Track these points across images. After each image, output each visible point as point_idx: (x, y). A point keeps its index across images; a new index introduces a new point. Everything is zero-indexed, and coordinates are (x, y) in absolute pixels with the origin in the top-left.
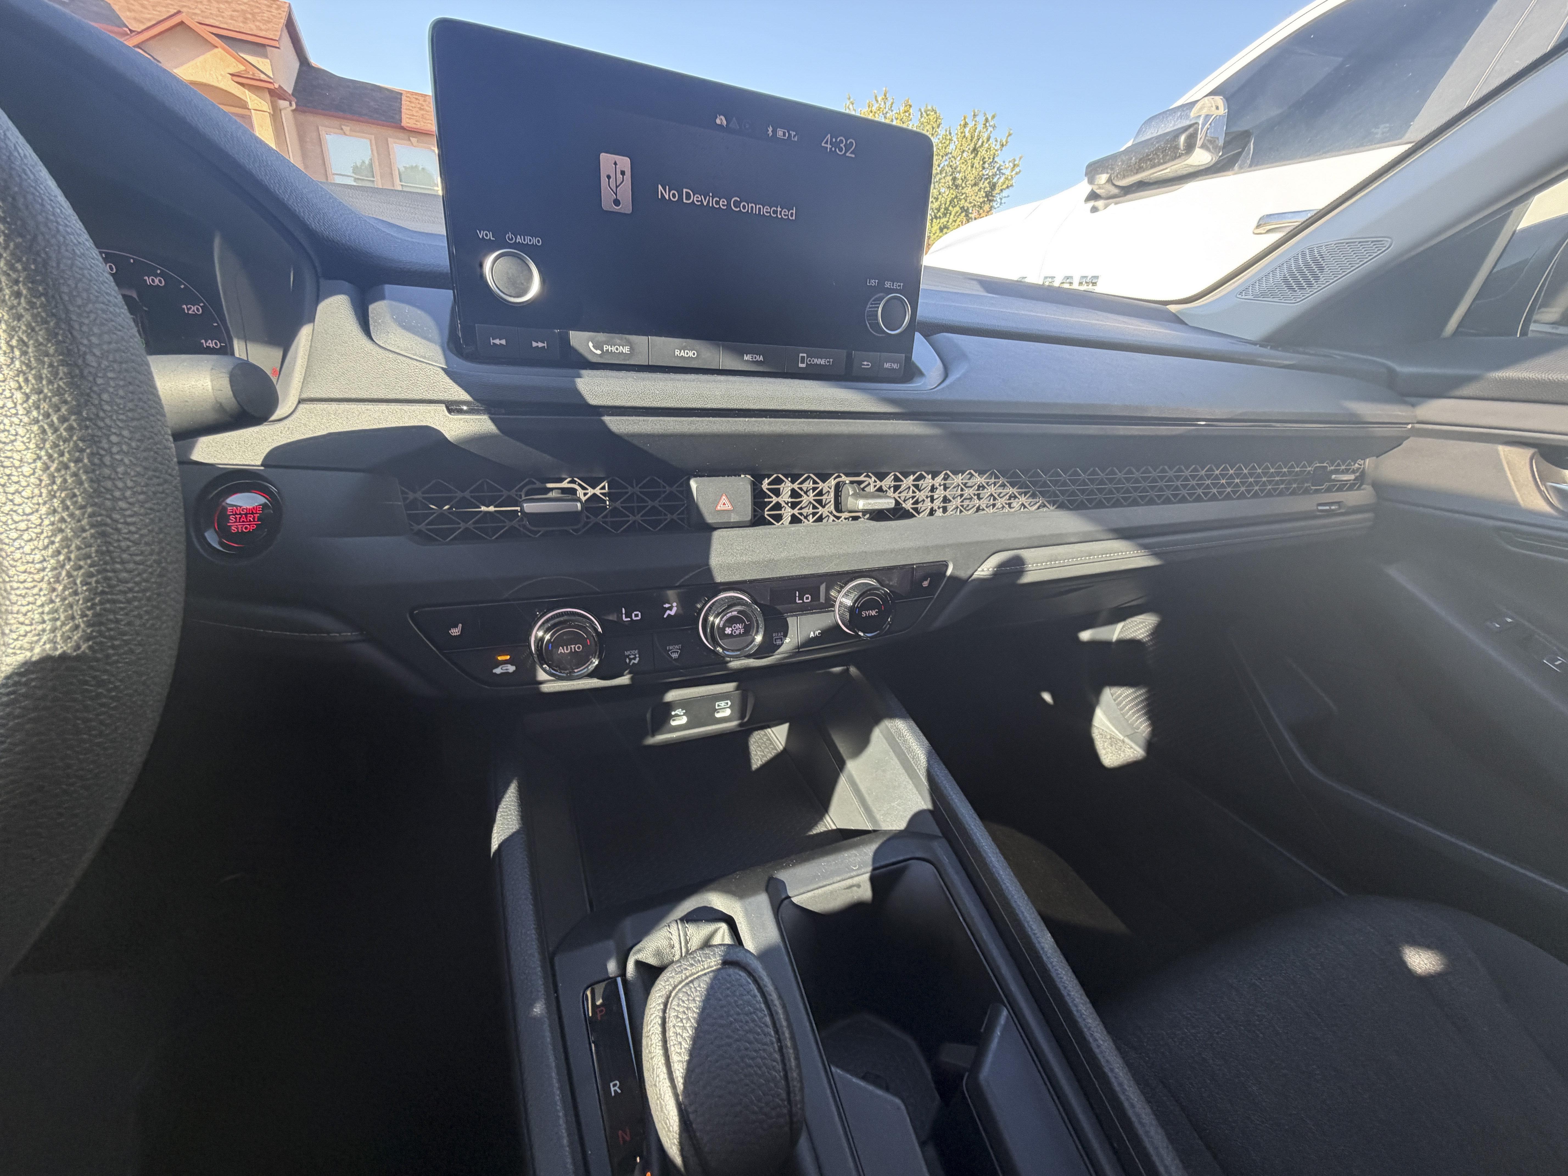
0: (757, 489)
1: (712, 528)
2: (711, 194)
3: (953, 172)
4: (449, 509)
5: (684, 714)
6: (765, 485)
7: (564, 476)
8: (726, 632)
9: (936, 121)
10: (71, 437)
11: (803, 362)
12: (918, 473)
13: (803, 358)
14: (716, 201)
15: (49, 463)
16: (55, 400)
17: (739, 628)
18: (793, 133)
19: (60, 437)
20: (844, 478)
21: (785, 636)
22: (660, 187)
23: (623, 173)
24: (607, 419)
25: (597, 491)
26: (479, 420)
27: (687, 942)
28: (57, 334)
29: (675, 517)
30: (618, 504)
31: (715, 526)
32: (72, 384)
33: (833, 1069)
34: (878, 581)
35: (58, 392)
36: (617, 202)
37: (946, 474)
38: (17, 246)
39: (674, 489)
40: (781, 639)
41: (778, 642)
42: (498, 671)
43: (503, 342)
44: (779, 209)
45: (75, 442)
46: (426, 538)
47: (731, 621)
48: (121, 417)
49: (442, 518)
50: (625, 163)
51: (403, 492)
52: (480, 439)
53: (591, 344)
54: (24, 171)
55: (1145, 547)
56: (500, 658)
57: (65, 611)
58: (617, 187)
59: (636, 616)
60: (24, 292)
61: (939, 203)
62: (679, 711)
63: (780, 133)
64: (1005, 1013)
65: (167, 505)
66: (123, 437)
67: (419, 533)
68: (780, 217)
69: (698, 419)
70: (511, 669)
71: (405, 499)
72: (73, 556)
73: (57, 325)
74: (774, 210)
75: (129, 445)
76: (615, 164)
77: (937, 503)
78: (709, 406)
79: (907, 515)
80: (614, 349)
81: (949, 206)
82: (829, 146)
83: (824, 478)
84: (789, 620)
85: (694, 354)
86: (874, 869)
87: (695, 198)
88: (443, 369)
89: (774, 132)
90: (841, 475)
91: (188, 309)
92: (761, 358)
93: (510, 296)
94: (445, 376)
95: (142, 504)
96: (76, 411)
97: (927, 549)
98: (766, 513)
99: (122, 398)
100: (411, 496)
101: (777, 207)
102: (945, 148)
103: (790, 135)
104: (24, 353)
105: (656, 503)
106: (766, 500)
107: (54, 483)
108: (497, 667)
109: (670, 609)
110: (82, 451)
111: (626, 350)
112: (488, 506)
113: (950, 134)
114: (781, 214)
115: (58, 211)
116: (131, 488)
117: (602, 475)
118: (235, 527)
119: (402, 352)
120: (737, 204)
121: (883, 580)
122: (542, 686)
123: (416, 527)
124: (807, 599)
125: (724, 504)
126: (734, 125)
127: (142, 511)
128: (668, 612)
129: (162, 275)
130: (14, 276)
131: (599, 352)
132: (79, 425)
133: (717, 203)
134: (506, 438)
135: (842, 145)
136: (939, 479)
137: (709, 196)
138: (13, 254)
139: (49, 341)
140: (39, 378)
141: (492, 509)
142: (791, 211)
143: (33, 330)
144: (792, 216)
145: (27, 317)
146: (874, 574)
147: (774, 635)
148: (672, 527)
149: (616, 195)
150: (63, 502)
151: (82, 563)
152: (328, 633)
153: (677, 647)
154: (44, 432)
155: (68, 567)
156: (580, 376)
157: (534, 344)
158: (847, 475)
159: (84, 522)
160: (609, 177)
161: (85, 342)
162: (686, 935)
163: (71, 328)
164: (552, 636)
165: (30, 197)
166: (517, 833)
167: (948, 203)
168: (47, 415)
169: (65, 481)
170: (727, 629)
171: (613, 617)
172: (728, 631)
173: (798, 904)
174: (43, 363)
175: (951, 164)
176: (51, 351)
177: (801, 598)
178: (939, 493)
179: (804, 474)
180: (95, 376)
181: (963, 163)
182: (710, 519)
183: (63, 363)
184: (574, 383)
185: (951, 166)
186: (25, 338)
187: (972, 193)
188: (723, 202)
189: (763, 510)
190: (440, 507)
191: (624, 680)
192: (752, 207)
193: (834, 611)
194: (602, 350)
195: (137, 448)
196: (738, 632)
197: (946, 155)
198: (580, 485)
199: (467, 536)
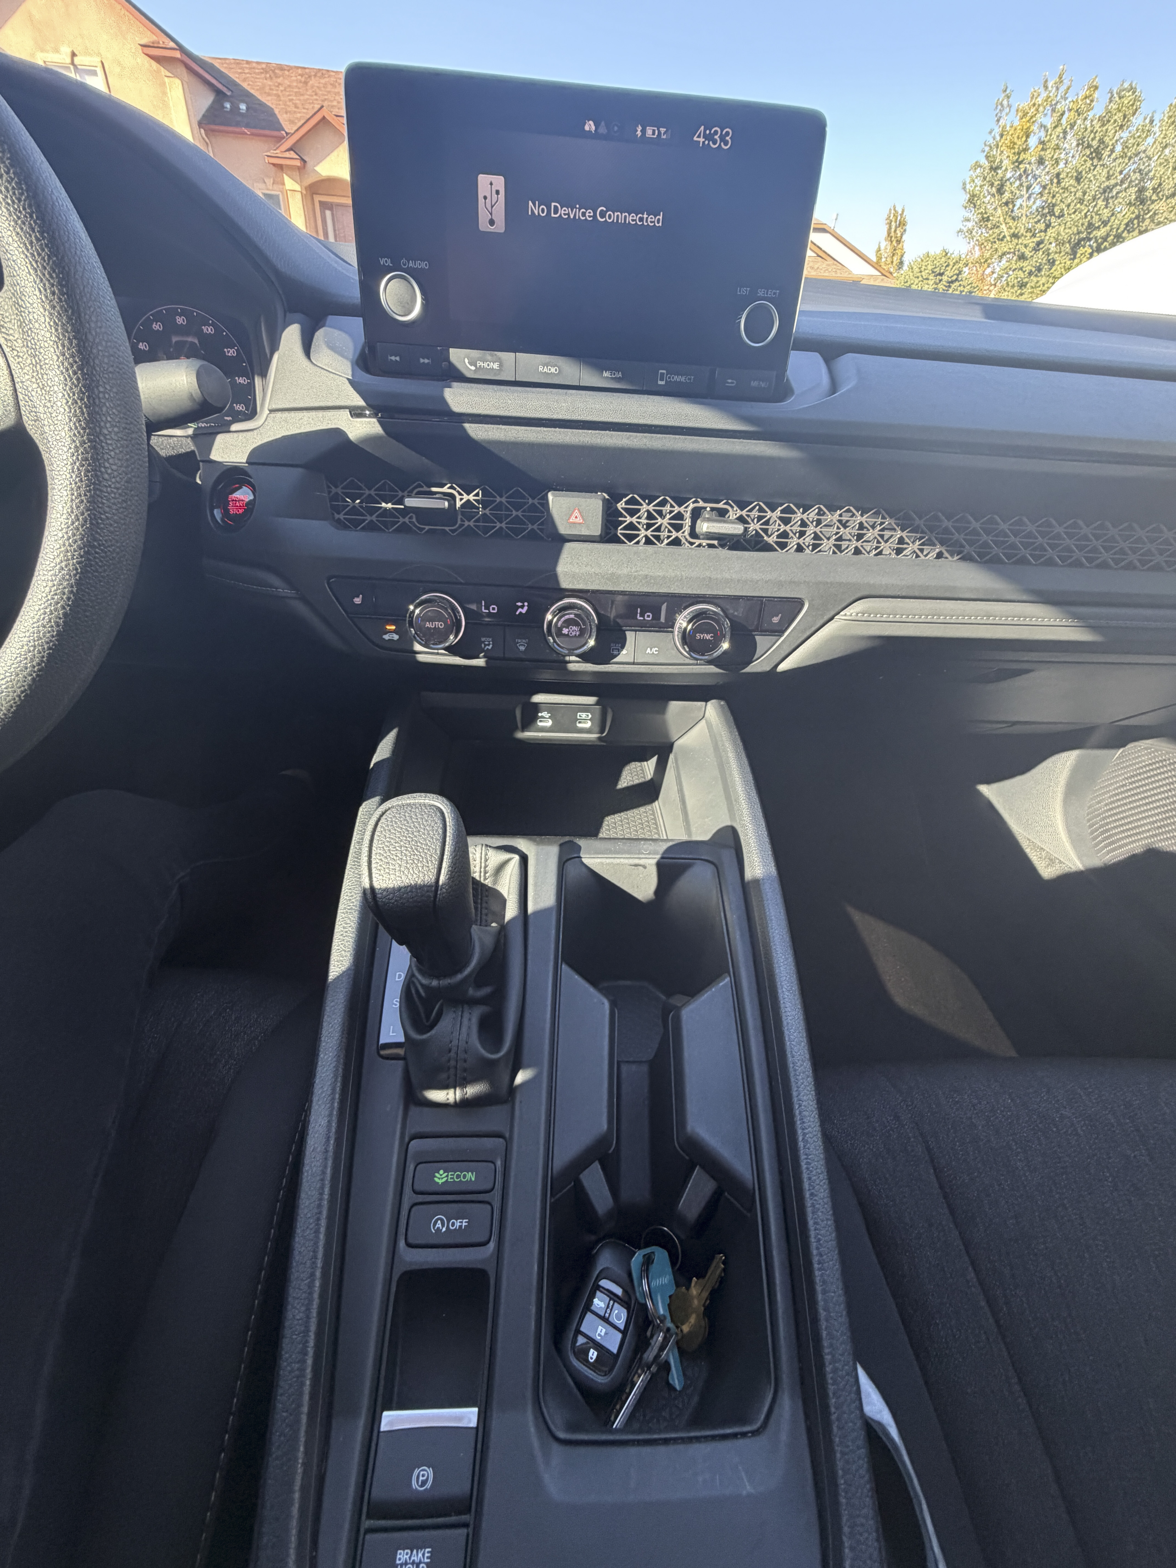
0: (611, 507)
1: (564, 540)
2: (578, 206)
3: (1142, 180)
4: (359, 503)
5: (550, 717)
6: (621, 505)
7: (445, 482)
8: (563, 632)
9: (1132, 105)
10: (78, 384)
11: (662, 380)
12: (786, 505)
13: (662, 374)
14: (583, 212)
15: (69, 399)
16: (71, 360)
17: (574, 630)
18: (663, 130)
19: (73, 383)
20: (701, 504)
21: (623, 647)
22: (530, 202)
23: (498, 192)
24: (467, 426)
25: (471, 497)
26: (369, 423)
27: (486, 860)
28: (72, 319)
29: (535, 527)
30: (487, 511)
31: (568, 538)
32: (79, 351)
33: (563, 966)
34: (722, 610)
35: (73, 356)
36: (492, 222)
37: (819, 508)
38: (54, 262)
39: (536, 501)
40: (618, 650)
41: (615, 653)
42: (386, 637)
43: (398, 358)
44: (645, 216)
45: (81, 388)
46: (342, 525)
47: (568, 623)
48: (106, 376)
49: (354, 511)
50: (499, 182)
51: (329, 487)
52: (371, 439)
53: (467, 361)
54: (60, 215)
55: (1075, 616)
56: (388, 627)
57: (77, 490)
58: (492, 207)
59: (494, 609)
60: (57, 291)
61: (1108, 228)
62: (545, 714)
63: (649, 131)
64: (728, 979)
65: (132, 438)
66: (106, 389)
67: (339, 521)
68: (646, 224)
69: (545, 429)
70: (396, 637)
71: (330, 492)
72: (80, 457)
73: (73, 313)
74: (640, 218)
75: (109, 395)
76: (491, 184)
77: (808, 540)
78: (555, 417)
79: (768, 548)
80: (485, 365)
81: (1123, 232)
82: (702, 140)
83: (680, 502)
84: (627, 633)
85: (556, 370)
86: (662, 858)
87: (563, 211)
88: (348, 379)
89: (644, 131)
90: (699, 500)
91: (228, 352)
92: (620, 375)
93: (402, 316)
94: (349, 385)
95: (116, 434)
96: (80, 368)
97: (780, 584)
98: (619, 531)
99: (107, 364)
100: (334, 490)
101: (643, 214)
102: (1138, 145)
103: (659, 132)
104: (57, 330)
105: (520, 513)
106: (620, 519)
107: (71, 412)
108: (386, 634)
109: (522, 607)
110: (84, 394)
111: (496, 366)
112: (387, 503)
113: (1152, 121)
114: (647, 221)
115: (78, 241)
116: (110, 422)
117: (476, 483)
118: (232, 511)
119: (324, 367)
120: (603, 214)
121: (727, 609)
122: (418, 656)
123: (337, 516)
124: (648, 616)
125: (576, 518)
126: (603, 130)
127: (116, 438)
128: (520, 610)
129: (213, 325)
130: (52, 281)
131: (473, 368)
132: (82, 377)
133: (584, 214)
134: (391, 440)
135: (716, 137)
136: (812, 514)
137: (576, 208)
138: (51, 268)
139: (68, 323)
140: (63, 346)
141: (389, 506)
142: (658, 217)
143: (61, 316)
144: (658, 223)
145: (58, 308)
146: (716, 601)
147: (612, 645)
148: (533, 536)
149: (491, 214)
150: (75, 424)
151: (84, 463)
152: (277, 588)
153: (524, 641)
154: (66, 380)
155: (77, 464)
156: (450, 387)
157: (422, 361)
158: (705, 501)
159: (85, 438)
160: (485, 198)
161: (87, 325)
162: (486, 854)
163: (79, 317)
164: (421, 611)
165: (62, 232)
166: (388, 759)
167: (1122, 227)
168: (67, 370)
169: (75, 411)
170: (564, 629)
171: (474, 607)
172: (565, 631)
173: (587, 864)
174: (65, 337)
175: (1142, 167)
176: (69, 330)
177: (642, 615)
178: (811, 530)
179: (660, 497)
180: (91, 348)
181: (1161, 164)
182: (563, 530)
183: (75, 337)
184: (442, 392)
185: (1140, 171)
186: (57, 321)
187: (1165, 209)
188: (589, 213)
189: (617, 529)
190: (354, 501)
191: (480, 662)
192: (618, 216)
193: (672, 632)
194: (476, 366)
195: (114, 397)
196: (574, 634)
197: (1136, 155)
198: (458, 492)
199: (372, 527)
